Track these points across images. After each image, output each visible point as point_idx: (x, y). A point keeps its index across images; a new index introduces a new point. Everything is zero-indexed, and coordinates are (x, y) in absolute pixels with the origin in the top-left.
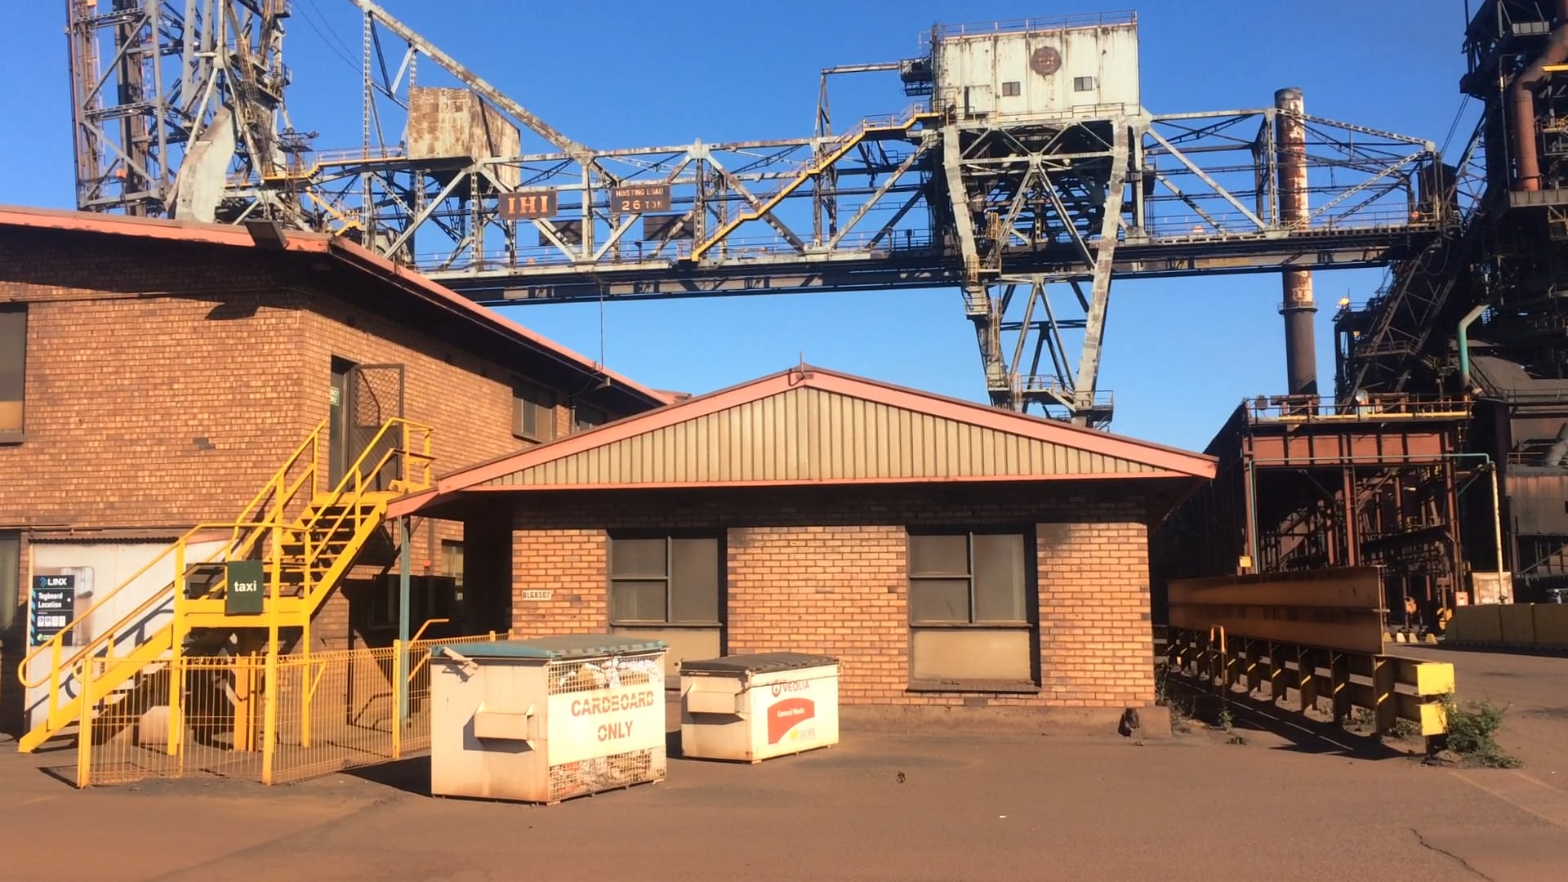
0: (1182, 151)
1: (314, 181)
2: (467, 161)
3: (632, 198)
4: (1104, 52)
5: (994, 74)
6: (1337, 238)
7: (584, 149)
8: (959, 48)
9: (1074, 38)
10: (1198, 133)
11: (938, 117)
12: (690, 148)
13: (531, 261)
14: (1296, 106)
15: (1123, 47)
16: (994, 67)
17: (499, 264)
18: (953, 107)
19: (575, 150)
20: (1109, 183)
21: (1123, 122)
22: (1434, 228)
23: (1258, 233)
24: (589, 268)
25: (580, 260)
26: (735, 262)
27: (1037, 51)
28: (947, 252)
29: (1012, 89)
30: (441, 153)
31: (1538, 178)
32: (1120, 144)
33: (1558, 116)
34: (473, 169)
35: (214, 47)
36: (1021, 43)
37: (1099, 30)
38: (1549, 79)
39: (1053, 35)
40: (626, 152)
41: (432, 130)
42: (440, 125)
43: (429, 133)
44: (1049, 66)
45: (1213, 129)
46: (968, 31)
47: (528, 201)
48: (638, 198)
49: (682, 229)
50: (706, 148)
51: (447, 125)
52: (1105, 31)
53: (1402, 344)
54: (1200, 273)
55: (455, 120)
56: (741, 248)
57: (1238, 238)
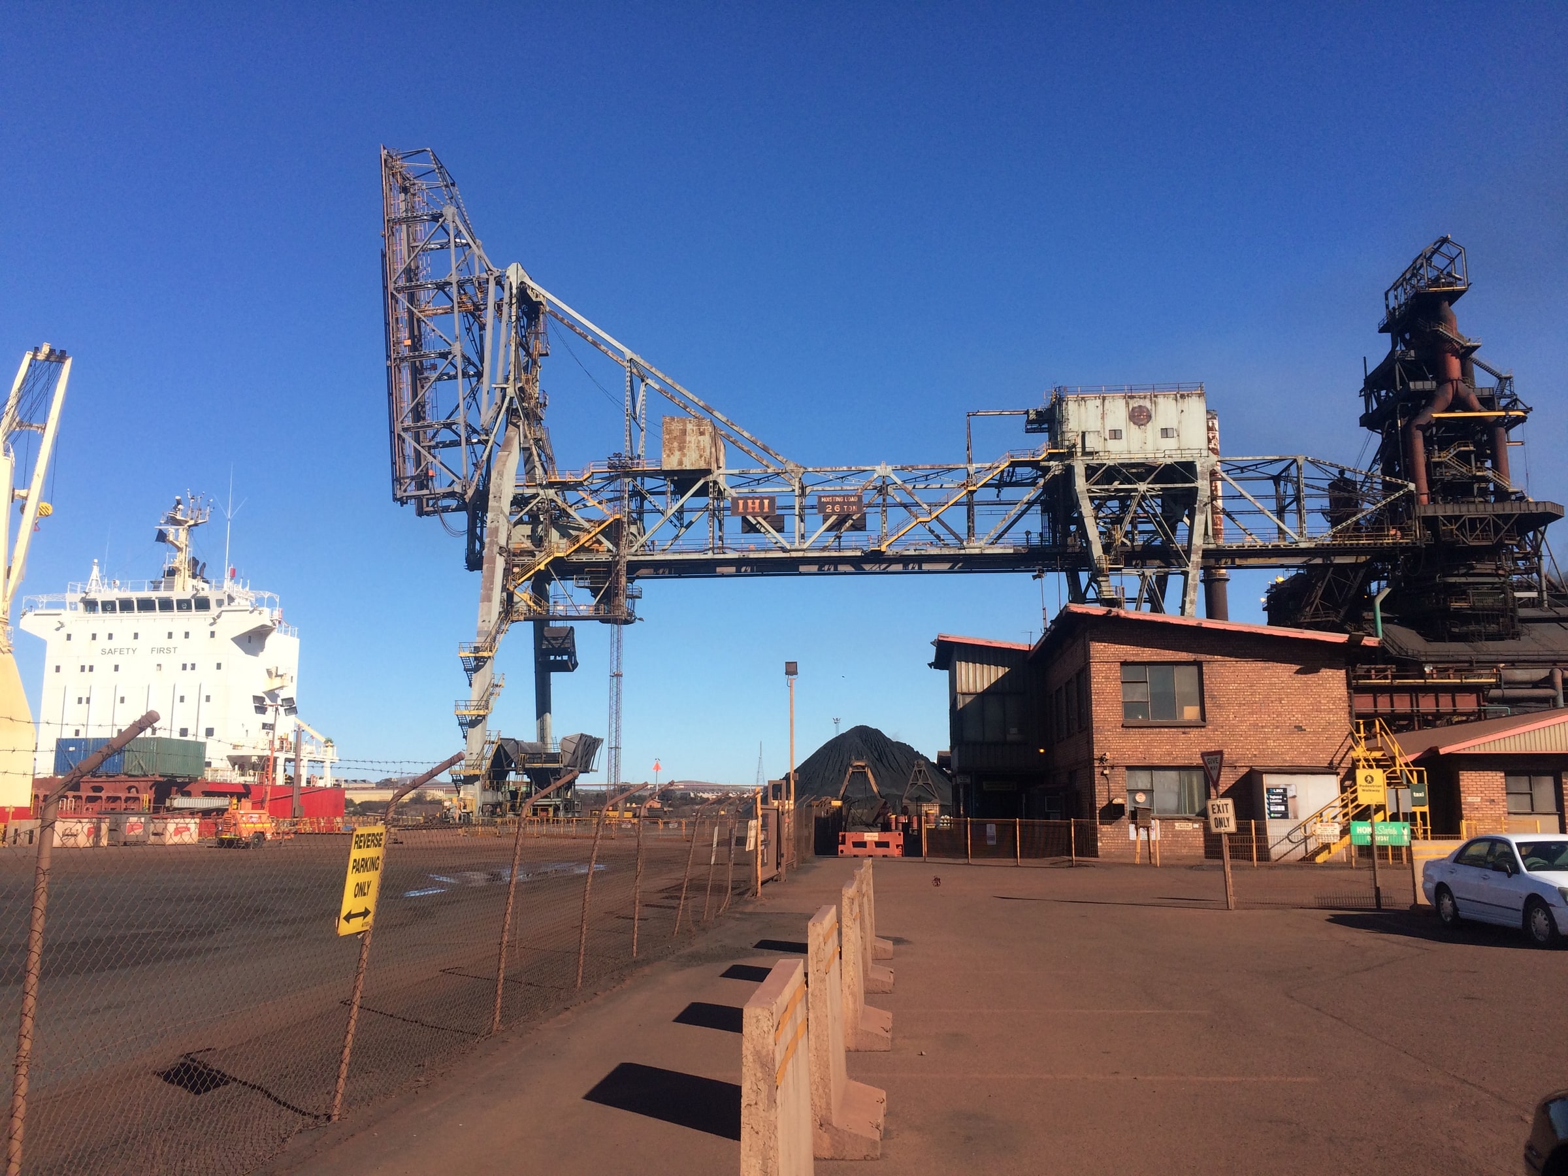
0: (1234, 479)
1: (586, 483)
2: (708, 472)
3: (834, 504)
4: (1182, 411)
5: (1103, 424)
6: (1349, 548)
7: (797, 466)
8: (1077, 403)
9: (1161, 400)
10: (1242, 469)
11: (1065, 453)
12: (877, 468)
13: (752, 547)
14: (1213, 424)
15: (1196, 408)
16: (1103, 418)
17: (729, 548)
18: (1074, 446)
19: (790, 466)
20: (1196, 506)
21: (1204, 463)
22: (1415, 543)
23: (1293, 543)
24: (800, 554)
25: (793, 548)
26: (912, 552)
27: (1133, 409)
28: (1069, 550)
29: (1116, 434)
30: (688, 465)
31: (1428, 494)
32: (1203, 479)
33: (1440, 450)
34: (710, 478)
35: (507, 380)
36: (1122, 403)
37: (1178, 395)
38: (1434, 422)
39: (1145, 397)
40: (829, 469)
41: (681, 449)
42: (687, 445)
43: (679, 450)
44: (1143, 419)
45: (1255, 467)
46: (1083, 392)
47: (753, 503)
48: (838, 503)
49: (852, 525)
50: (890, 468)
51: (693, 446)
52: (1182, 396)
53: (1328, 613)
54: (1240, 567)
55: (699, 442)
56: (917, 542)
57: (1279, 546)
